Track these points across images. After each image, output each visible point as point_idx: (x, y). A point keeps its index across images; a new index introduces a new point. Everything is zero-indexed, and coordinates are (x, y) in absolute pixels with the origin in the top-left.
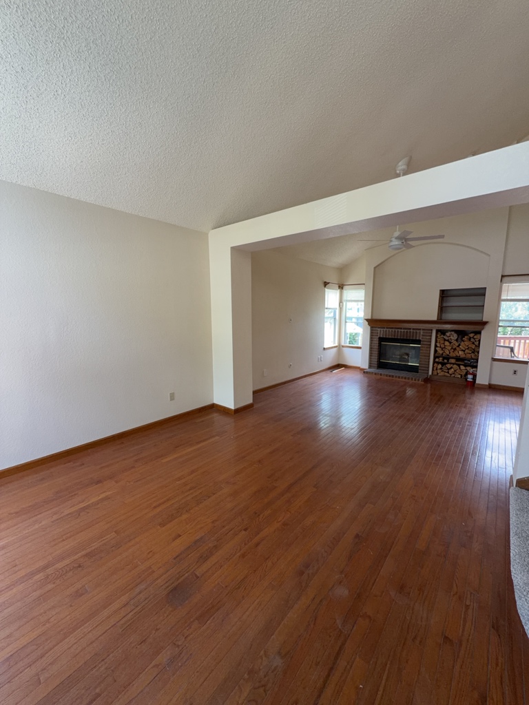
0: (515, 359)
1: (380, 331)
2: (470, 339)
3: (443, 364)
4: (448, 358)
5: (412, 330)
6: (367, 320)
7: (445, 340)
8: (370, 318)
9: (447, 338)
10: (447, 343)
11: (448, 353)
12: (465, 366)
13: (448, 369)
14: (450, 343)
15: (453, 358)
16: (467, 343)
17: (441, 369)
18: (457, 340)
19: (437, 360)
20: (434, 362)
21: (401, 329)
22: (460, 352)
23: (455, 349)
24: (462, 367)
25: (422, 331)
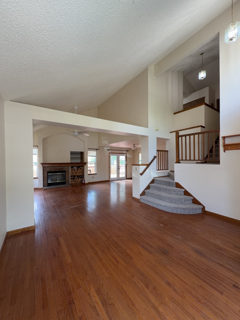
0: (92, 173)
1: (48, 169)
2: (80, 169)
3: (73, 179)
4: (74, 176)
5: (62, 167)
6: (41, 164)
7: (73, 170)
8: (42, 163)
9: (74, 169)
10: (74, 171)
11: (74, 174)
12: (80, 178)
13: (75, 180)
14: (75, 171)
15: (76, 176)
16: (80, 170)
17: (73, 181)
18: (77, 170)
19: (71, 178)
20: (71, 179)
21: (58, 167)
22: (78, 174)
23: (77, 173)
24: (79, 179)
25: (66, 167)
